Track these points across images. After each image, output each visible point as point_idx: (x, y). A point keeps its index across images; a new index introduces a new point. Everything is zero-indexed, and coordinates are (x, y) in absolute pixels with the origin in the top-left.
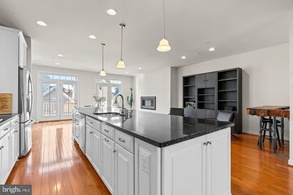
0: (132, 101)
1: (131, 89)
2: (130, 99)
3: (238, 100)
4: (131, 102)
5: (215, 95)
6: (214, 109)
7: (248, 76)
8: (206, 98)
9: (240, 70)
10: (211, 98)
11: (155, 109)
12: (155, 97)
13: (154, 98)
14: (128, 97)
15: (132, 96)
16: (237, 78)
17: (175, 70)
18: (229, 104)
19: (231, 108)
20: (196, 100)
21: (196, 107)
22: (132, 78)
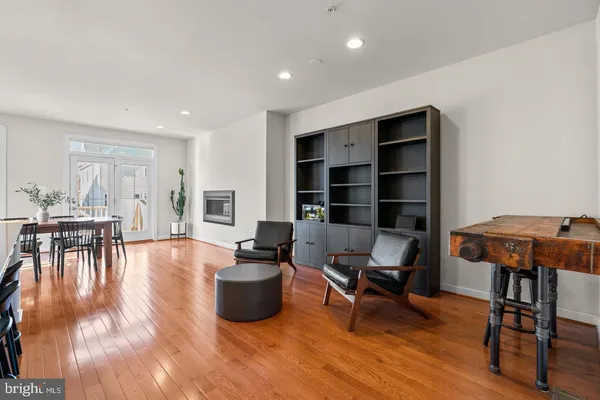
0: (182, 202)
1: (182, 173)
2: (176, 197)
3: (428, 201)
4: (181, 204)
5: (372, 184)
6: (370, 225)
7: (455, 130)
8: (352, 193)
9: (436, 112)
10: (362, 194)
11: (233, 224)
12: (234, 193)
13: (230, 195)
14: (172, 193)
15: (182, 188)
16: (428, 136)
17: (279, 118)
18: (406, 211)
19: (413, 222)
20: (326, 198)
21: (327, 218)
22: (186, 142)
